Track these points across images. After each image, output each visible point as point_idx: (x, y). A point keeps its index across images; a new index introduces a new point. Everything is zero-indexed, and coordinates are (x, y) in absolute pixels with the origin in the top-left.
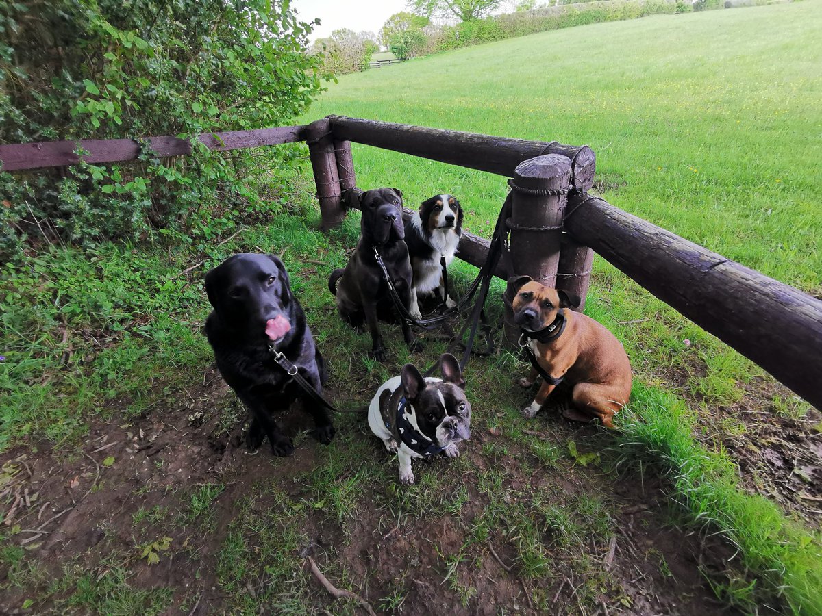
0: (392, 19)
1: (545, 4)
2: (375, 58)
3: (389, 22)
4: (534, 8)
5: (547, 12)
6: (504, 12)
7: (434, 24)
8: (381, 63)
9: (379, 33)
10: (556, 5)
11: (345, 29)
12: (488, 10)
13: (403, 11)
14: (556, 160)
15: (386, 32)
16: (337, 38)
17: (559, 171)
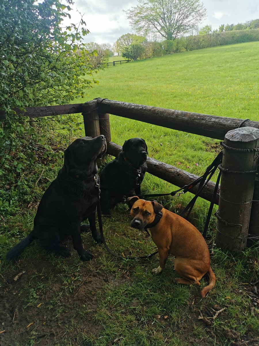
0: (122, 37)
1: (217, 30)
2: (111, 60)
3: (120, 39)
4: (210, 33)
5: (219, 35)
6: (191, 34)
7: (148, 41)
8: (115, 62)
9: (114, 45)
10: (224, 31)
11: (93, 43)
12: (182, 33)
13: (129, 33)
14: (251, 130)
15: (118, 44)
16: (88, 47)
17: (254, 137)
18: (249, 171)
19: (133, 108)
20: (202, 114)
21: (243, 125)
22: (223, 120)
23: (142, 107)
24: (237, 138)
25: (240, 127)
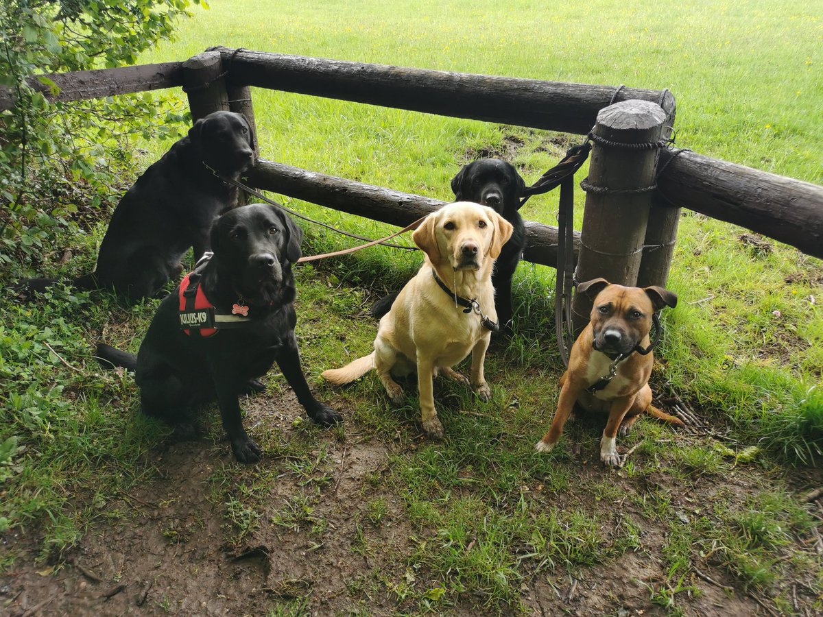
17: (657, 119)
18: (647, 188)
19: (336, 71)
20: (520, 78)
21: (619, 98)
22: (573, 89)
23: (363, 68)
24: (625, 122)
25: (613, 103)
